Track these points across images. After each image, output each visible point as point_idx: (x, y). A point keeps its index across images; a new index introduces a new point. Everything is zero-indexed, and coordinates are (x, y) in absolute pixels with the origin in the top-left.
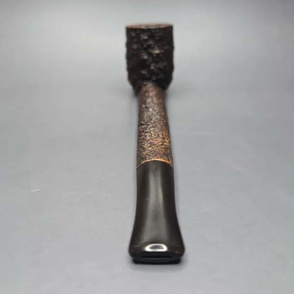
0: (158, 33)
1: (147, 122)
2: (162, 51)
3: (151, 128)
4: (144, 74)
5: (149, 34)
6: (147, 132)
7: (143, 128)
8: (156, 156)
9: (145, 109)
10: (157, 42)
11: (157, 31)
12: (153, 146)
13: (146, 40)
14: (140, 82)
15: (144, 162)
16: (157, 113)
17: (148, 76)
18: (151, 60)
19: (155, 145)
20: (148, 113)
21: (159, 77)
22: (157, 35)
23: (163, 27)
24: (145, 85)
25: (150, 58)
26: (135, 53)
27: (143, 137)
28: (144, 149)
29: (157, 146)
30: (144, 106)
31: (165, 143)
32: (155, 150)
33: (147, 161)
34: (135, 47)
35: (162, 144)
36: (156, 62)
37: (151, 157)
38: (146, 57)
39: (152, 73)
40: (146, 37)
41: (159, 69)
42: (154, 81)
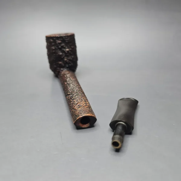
0: (67, 38)
1: (72, 93)
2: (70, 49)
3: (75, 96)
4: (61, 64)
5: (61, 39)
6: (74, 99)
7: (70, 97)
8: (85, 113)
9: (67, 85)
10: (67, 44)
11: (66, 37)
12: (81, 107)
13: (60, 44)
14: (58, 68)
15: (78, 118)
16: (76, 86)
17: (63, 65)
18: (64, 55)
19: (82, 106)
20: (71, 87)
21: (70, 65)
22: (66, 40)
23: (70, 35)
24: (62, 70)
25: (64, 54)
26: (54, 51)
27: (72, 102)
28: (75, 109)
29: (84, 107)
30: (66, 83)
31: (87, 104)
32: (83, 109)
33: (80, 117)
34: (53, 48)
35: (86, 105)
36: (67, 56)
37: (82, 114)
38: (61, 54)
39: (66, 63)
40: (60, 42)
41: (70, 60)
42: (67, 68)
